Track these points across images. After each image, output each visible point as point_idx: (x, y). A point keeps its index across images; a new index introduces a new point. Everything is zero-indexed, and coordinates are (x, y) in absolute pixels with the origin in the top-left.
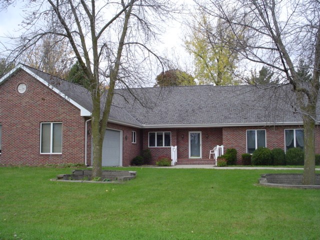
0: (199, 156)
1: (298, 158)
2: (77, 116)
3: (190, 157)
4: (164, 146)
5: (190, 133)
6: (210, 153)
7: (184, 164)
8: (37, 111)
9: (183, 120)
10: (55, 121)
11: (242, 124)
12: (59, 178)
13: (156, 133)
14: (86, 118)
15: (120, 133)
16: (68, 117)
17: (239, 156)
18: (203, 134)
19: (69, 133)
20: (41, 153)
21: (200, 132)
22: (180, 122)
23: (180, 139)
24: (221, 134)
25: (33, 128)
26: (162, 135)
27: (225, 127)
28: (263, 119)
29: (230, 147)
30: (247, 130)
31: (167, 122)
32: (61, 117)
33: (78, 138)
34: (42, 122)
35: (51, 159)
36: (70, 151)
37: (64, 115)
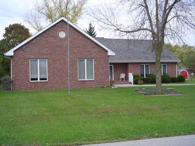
2: (103, 55)
8: (75, 51)
16: (98, 56)
18: (114, 67)
19: (99, 66)
20: (79, 80)
27: (130, 63)
32: (93, 55)
33: (105, 70)
34: (79, 58)
35: (87, 83)
36: (100, 78)
37: (95, 54)
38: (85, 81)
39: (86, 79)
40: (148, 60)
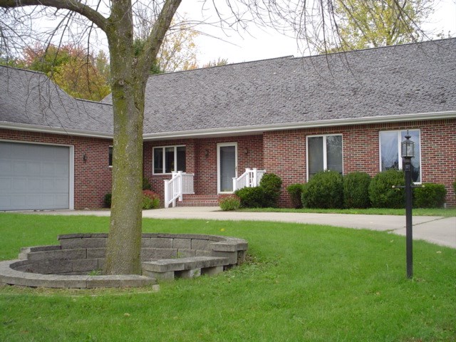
3: (219, 192)
5: (219, 146)
13: (164, 148)
15: (71, 149)
18: (239, 148)
21: (235, 144)
26: (173, 153)
27: (268, 133)
28: (335, 113)
30: (307, 137)
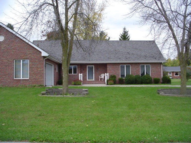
0: (93, 79)
1: (149, 80)
2: (38, 56)
3: (87, 80)
4: (73, 74)
5: (87, 66)
6: (100, 77)
7: (87, 84)
8: (12, 52)
9: (85, 59)
10: (24, 59)
11: (118, 62)
12: (43, 94)
14: (44, 57)
15: (53, 66)
16: (33, 57)
17: (117, 79)
18: (95, 67)
19: (34, 66)
20: (15, 79)
22: (83, 60)
23: (82, 70)
24: (106, 67)
25: (9, 63)
26: (72, 68)
27: (109, 63)
28: (129, 59)
29: (111, 74)
30: (120, 65)
31: (76, 60)
32: (28, 56)
33: (39, 69)
34: (15, 59)
35: (22, 82)
36: (34, 77)
37: (30, 55)
38: (20, 80)
39: (21, 78)
40: (129, 60)
